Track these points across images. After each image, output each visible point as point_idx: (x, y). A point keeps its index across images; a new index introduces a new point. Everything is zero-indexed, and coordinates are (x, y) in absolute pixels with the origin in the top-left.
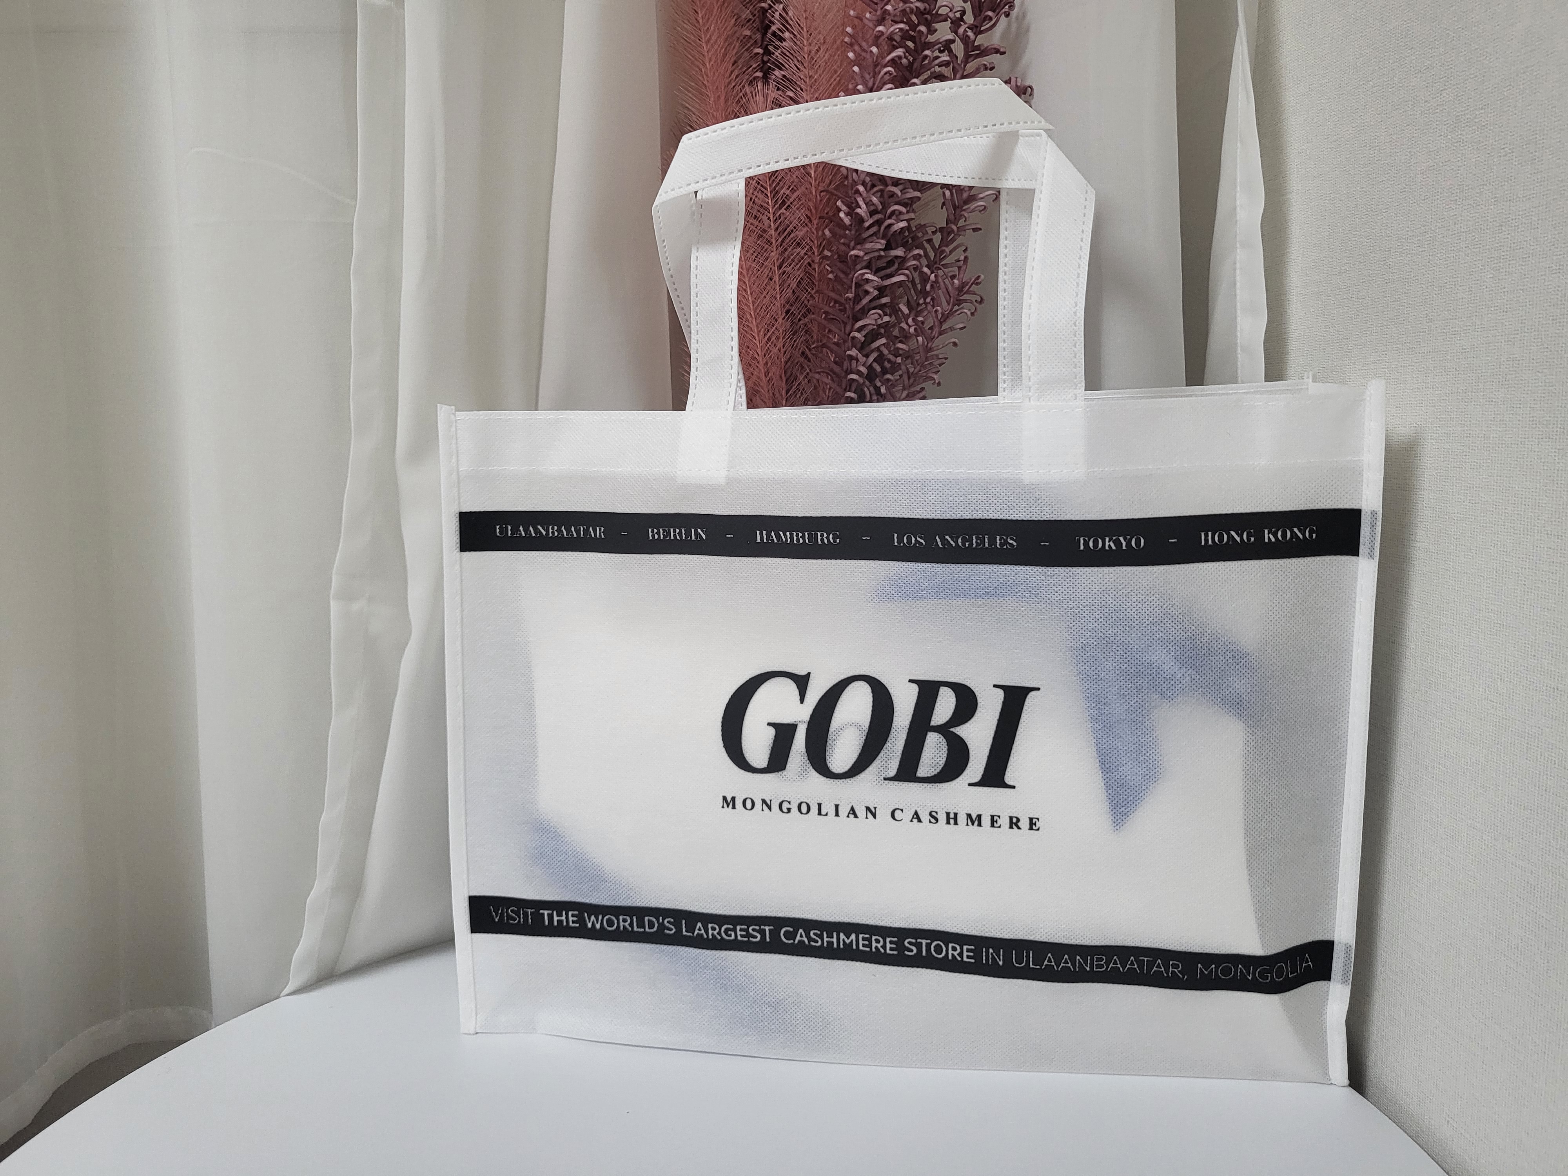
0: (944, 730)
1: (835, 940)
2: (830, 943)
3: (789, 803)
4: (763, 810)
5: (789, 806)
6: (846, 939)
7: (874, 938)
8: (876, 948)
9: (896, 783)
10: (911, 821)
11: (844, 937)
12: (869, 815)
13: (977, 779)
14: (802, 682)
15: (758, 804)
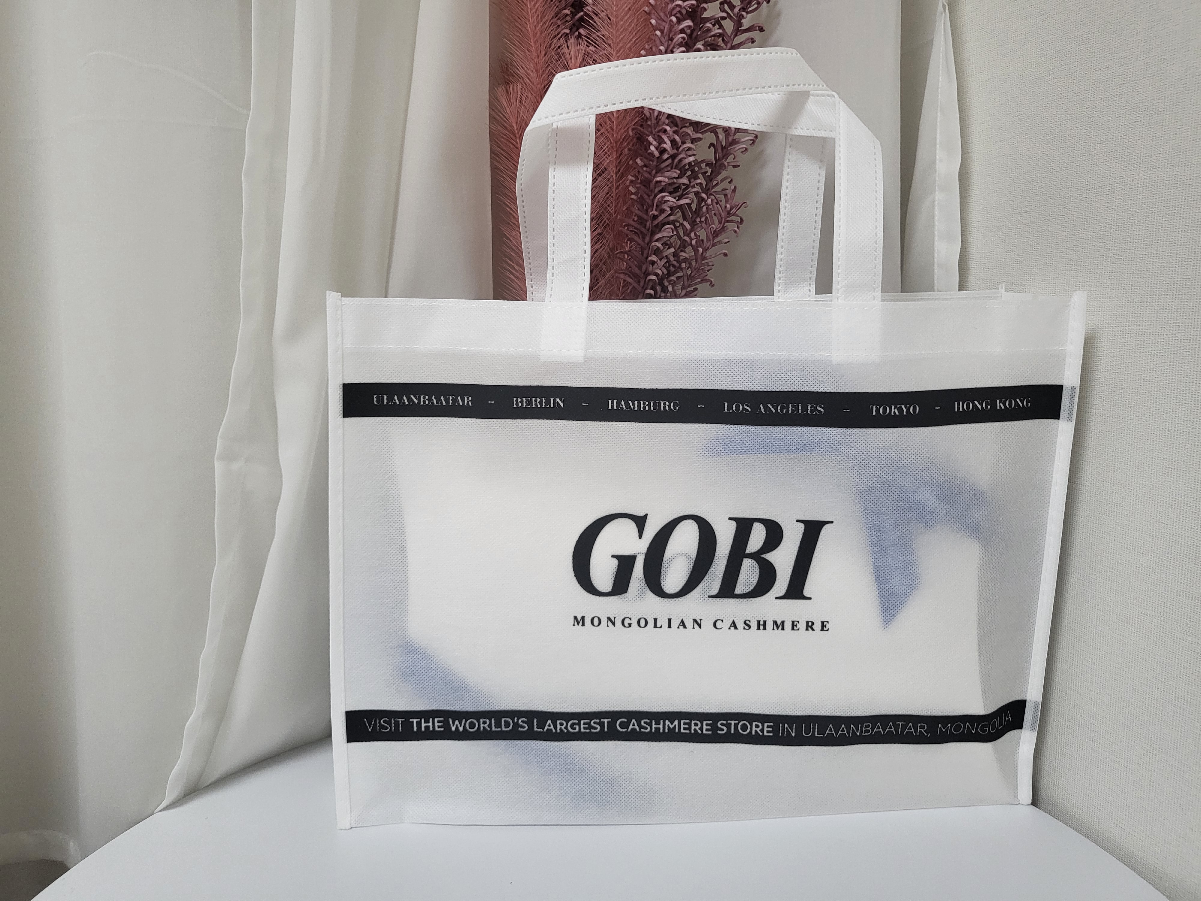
0: (756, 556)
1: (661, 726)
2: (657, 729)
3: (630, 619)
4: (608, 626)
5: (630, 622)
6: (670, 725)
7: (693, 722)
8: (695, 730)
9: (718, 599)
10: (730, 629)
11: (669, 723)
12: (696, 625)
13: (782, 593)
14: (640, 522)
15: (604, 621)
